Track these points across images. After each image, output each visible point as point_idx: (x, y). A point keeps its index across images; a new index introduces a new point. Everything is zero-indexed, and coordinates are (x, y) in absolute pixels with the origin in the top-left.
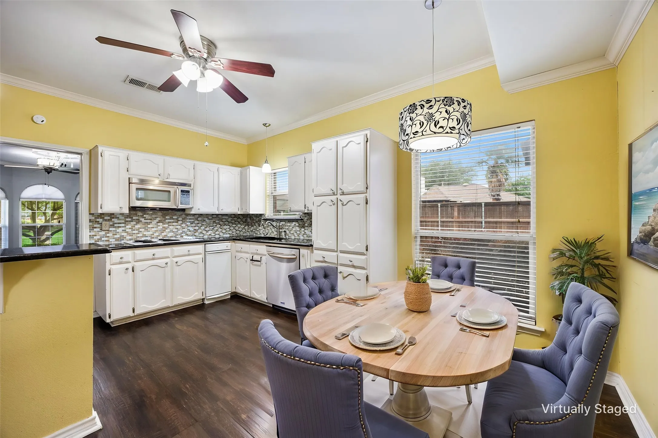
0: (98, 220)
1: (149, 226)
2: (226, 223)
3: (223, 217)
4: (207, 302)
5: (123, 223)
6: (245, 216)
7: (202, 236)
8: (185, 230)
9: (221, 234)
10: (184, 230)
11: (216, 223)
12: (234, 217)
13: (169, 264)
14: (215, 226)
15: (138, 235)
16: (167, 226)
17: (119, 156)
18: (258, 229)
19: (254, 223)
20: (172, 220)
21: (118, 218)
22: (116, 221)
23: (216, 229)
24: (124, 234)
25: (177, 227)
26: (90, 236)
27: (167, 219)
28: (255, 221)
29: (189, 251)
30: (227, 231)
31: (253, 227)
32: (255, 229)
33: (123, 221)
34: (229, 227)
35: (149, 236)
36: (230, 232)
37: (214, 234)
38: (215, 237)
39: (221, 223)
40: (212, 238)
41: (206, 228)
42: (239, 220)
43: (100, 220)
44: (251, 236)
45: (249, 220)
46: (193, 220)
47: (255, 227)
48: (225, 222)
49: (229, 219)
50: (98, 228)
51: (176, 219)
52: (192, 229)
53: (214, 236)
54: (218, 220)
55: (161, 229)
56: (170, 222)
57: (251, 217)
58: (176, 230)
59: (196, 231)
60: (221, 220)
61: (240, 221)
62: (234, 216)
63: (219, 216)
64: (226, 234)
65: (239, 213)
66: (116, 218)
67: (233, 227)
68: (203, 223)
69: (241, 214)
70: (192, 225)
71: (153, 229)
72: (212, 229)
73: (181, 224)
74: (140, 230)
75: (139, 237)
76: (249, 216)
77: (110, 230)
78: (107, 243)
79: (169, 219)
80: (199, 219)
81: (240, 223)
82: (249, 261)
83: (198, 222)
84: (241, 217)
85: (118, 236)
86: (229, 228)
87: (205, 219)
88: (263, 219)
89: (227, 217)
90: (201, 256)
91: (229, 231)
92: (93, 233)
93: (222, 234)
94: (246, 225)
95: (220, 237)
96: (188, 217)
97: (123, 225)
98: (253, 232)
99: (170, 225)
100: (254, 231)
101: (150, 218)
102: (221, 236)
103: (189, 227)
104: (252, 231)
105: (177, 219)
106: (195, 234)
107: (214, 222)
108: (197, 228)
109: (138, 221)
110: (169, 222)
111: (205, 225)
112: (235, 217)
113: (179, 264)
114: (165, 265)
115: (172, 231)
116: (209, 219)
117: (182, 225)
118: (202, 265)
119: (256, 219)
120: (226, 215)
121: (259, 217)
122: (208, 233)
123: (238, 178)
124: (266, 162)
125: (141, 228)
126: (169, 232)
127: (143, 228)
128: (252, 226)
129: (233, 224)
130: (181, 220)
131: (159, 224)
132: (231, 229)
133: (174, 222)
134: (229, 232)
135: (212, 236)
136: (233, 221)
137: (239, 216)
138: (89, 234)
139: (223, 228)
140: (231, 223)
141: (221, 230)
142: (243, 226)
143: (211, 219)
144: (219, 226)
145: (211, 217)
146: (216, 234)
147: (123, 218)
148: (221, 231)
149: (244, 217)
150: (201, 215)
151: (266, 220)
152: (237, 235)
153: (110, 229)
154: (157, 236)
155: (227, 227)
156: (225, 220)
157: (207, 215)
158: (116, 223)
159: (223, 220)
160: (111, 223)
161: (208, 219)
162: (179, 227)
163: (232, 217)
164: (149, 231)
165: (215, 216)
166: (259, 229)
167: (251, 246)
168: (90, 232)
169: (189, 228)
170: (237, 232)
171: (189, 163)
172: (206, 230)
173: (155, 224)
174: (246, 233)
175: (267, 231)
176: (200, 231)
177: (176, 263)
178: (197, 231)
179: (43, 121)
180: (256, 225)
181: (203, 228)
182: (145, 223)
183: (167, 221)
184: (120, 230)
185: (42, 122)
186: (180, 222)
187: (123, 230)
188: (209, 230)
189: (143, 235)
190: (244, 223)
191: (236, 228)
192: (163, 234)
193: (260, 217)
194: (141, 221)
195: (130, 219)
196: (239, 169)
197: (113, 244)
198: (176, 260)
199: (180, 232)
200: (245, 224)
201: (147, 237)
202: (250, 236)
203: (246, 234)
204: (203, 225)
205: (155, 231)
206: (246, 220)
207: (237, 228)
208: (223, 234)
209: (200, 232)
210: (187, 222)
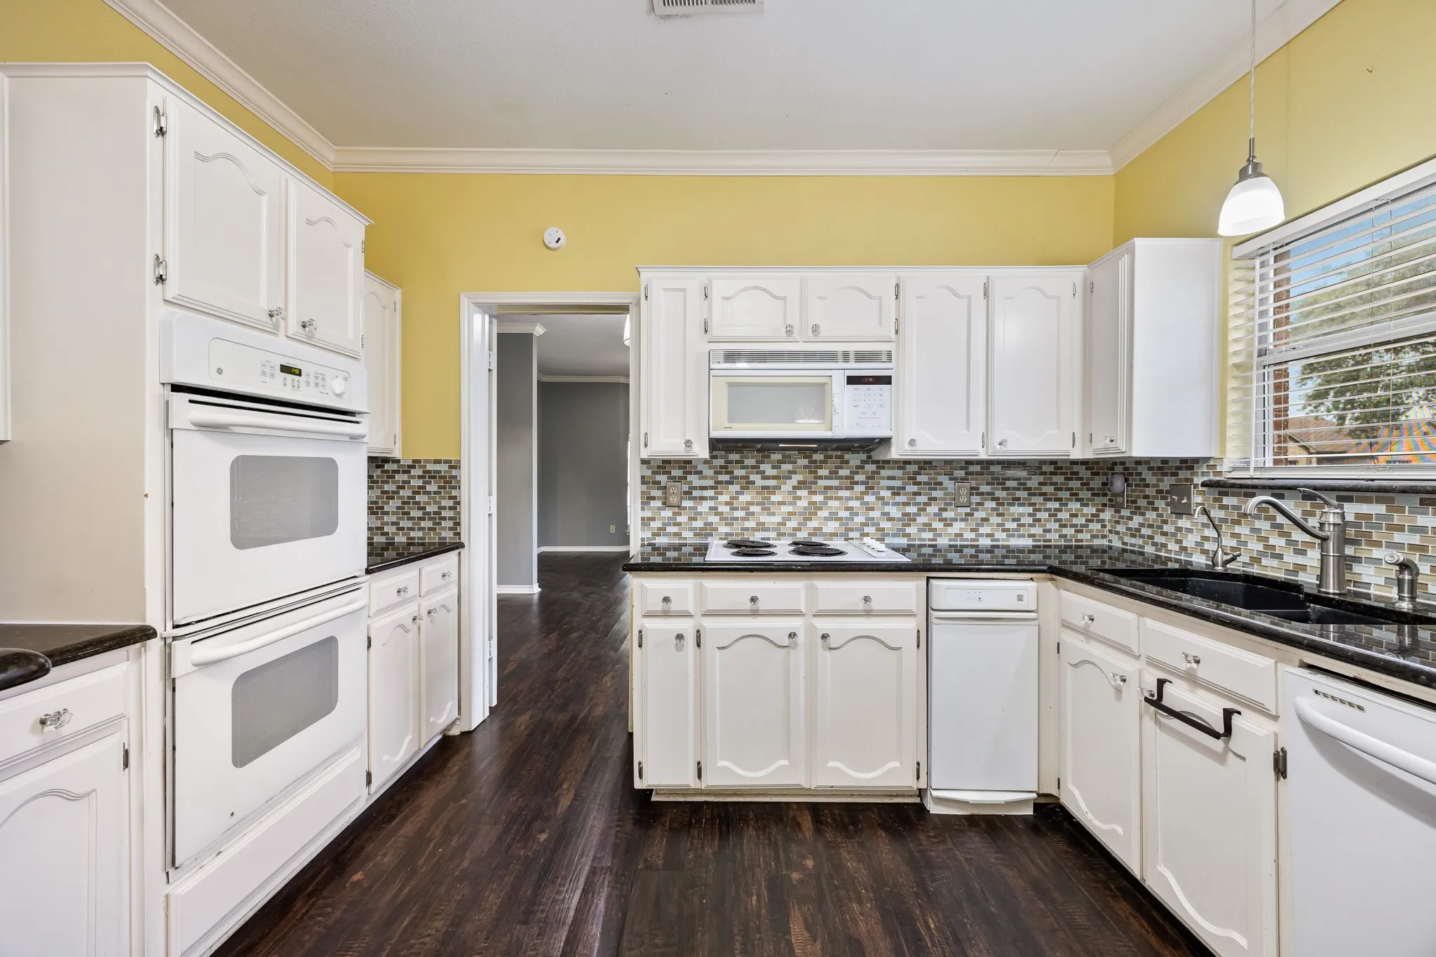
0: (658, 478)
1: (775, 498)
2: (1018, 494)
3: (1010, 473)
4: (934, 809)
5: (712, 488)
6: (1102, 468)
7: (930, 540)
8: (875, 514)
9: (1000, 535)
10: (871, 514)
11: (982, 494)
12: (1052, 473)
13: (801, 638)
14: (978, 504)
15: (747, 524)
16: (818, 498)
17: (684, 290)
18: (1168, 528)
19: (1146, 497)
20: (835, 483)
21: (701, 472)
22: (694, 480)
23: (979, 515)
24: (714, 519)
25: (851, 504)
26: (643, 519)
27: (821, 478)
28: (1150, 492)
29: (867, 599)
30: (1023, 525)
31: (1143, 514)
32: (1151, 526)
33: (711, 483)
34: (1030, 510)
35: (774, 529)
36: (1037, 530)
37: (973, 535)
38: (978, 546)
39: (1000, 494)
40: (967, 546)
41: (946, 510)
42: (1075, 484)
43: (662, 478)
44: (1133, 552)
45: (1119, 484)
46: (897, 483)
47: (1151, 515)
48: (1015, 489)
49: (1030, 479)
50: (659, 498)
51: (847, 478)
52: (895, 512)
53: (972, 540)
54: (988, 484)
55: (805, 508)
56: (830, 488)
57: (1131, 474)
58: (846, 514)
59: (909, 519)
60: (1000, 482)
61: (1077, 489)
62: (1051, 468)
63: (996, 469)
64: (1020, 536)
65: (1076, 454)
66: (696, 473)
67: (1046, 510)
68: (935, 494)
69: (1084, 463)
70: (898, 499)
71: (786, 509)
72: (967, 514)
73: (862, 493)
74: (752, 509)
75: (748, 529)
76: (1119, 469)
77: (683, 505)
78: (677, 542)
79: (827, 478)
80: (919, 478)
81: (1077, 495)
82: (1133, 699)
83: (915, 488)
84: (1084, 473)
85: (699, 524)
86: (1030, 515)
87: (940, 478)
88: (1203, 485)
89: (1022, 474)
90: (911, 626)
91: (1030, 525)
92: (648, 514)
93: (1004, 535)
94: (1104, 505)
95: (997, 547)
96: (884, 473)
97: (711, 493)
98: (1142, 536)
99: (831, 498)
100: (1146, 531)
101: (774, 472)
102: (1000, 543)
103: (888, 504)
104: (1135, 533)
105: (850, 478)
106: (908, 530)
107: (972, 488)
108: (912, 509)
109: (747, 484)
110: (827, 488)
111: (941, 499)
112: (1055, 474)
113: (833, 642)
114: (786, 641)
115: (833, 517)
116: (955, 479)
117: (867, 498)
118: (912, 657)
119: (1158, 480)
120: (1021, 464)
121: (1176, 474)
122: (950, 530)
123: (1072, 309)
124: (1251, 170)
125: (752, 503)
126: (826, 519)
127: (758, 504)
128: (1138, 510)
129: (1050, 500)
130: (862, 483)
131: (799, 493)
132: (1039, 520)
133: (838, 488)
134: (1033, 530)
135: (967, 540)
136: (1049, 489)
137: (1076, 468)
138: (641, 514)
139: (1009, 515)
140: (1041, 494)
141: (999, 520)
142: (1091, 510)
143: (963, 480)
144: (991, 504)
145: (963, 472)
146: (982, 535)
147: (711, 472)
148: (998, 525)
149: (1097, 474)
150: (925, 465)
151: (1221, 488)
152: (1063, 543)
153: (685, 503)
154: (794, 529)
155: (1021, 510)
156: (1013, 484)
157: (949, 465)
158: (695, 488)
159: (1009, 484)
160: (686, 488)
161: (950, 479)
162: (855, 504)
163: (1045, 473)
164: (773, 514)
165: (977, 468)
166: (1179, 529)
167: (1151, 623)
168: (643, 509)
169: (887, 509)
170: (1064, 531)
171: (881, 279)
172: (945, 519)
173: (789, 493)
174: (1104, 537)
175: (1228, 542)
176: (922, 520)
177: (824, 637)
178: (915, 520)
179: (559, 239)
180: (1156, 509)
181: (933, 509)
182: (763, 488)
183: (822, 483)
184: (704, 507)
185: (557, 242)
186: (859, 488)
187: (711, 508)
188: (955, 520)
189: (758, 524)
190: (1098, 495)
191: (1060, 515)
192: (812, 524)
193: (1183, 474)
194: (753, 483)
195: (726, 478)
196: (1076, 274)
197: (691, 545)
198: (824, 625)
199: (859, 519)
200: (1099, 500)
201: (768, 530)
202: (1125, 550)
203: (1105, 542)
204: (935, 499)
205: (789, 513)
206: (1104, 484)
207: (1064, 515)
208: (1008, 536)
209: (925, 524)
210: (882, 488)
